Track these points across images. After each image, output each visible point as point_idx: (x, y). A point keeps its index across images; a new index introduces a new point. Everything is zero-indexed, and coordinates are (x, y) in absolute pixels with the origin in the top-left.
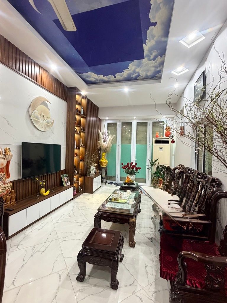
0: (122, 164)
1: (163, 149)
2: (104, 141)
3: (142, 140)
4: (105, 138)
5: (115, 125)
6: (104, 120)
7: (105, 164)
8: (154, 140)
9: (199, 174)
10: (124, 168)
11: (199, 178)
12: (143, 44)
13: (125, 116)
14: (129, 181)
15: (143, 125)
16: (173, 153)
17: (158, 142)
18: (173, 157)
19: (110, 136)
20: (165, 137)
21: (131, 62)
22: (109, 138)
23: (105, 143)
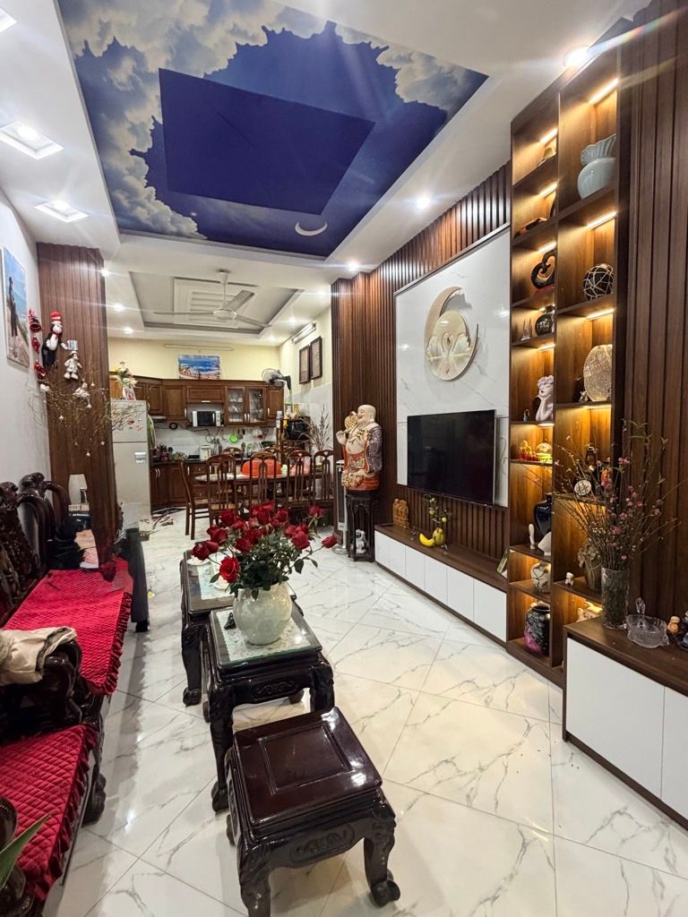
12: (161, 123)
21: (214, 73)
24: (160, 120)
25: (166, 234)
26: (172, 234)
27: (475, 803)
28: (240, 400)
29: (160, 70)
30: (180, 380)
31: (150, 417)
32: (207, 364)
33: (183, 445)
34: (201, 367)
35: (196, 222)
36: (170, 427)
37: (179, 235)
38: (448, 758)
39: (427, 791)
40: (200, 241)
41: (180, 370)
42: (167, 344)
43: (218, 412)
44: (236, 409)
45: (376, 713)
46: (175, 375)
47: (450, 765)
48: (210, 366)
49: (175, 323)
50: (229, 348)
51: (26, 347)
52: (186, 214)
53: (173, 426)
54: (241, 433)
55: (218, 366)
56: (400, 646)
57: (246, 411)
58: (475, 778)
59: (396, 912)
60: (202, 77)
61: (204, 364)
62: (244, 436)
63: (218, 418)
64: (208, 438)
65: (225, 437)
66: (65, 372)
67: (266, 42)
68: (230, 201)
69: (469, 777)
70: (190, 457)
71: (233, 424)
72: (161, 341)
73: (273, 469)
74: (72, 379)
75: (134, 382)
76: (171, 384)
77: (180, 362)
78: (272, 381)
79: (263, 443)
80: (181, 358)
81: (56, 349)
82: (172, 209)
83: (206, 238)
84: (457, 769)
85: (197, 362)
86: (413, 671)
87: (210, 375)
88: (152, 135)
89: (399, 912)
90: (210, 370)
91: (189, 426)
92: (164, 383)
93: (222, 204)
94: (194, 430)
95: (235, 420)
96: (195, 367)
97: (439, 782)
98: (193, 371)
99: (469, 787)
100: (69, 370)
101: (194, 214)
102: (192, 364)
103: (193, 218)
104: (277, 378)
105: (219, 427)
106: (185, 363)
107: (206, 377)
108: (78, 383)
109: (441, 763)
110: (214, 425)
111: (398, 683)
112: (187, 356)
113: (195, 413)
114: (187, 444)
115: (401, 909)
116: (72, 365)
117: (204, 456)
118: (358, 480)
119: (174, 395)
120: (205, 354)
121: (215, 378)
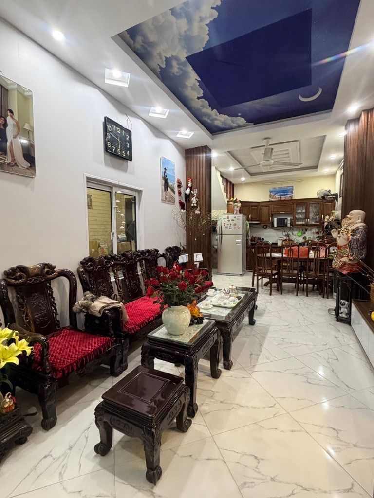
24: (199, 79)
25: (232, 129)
26: (236, 128)
27: (245, 491)
28: (304, 211)
29: (186, 58)
30: (270, 201)
31: (248, 223)
32: (285, 191)
33: (270, 237)
34: (282, 194)
35: (243, 117)
36: (263, 227)
37: (239, 127)
38: (259, 456)
39: (225, 460)
40: (251, 126)
41: (270, 196)
42: (264, 183)
43: (289, 218)
44: (300, 216)
45: (247, 407)
46: (267, 199)
47: (255, 460)
48: (287, 192)
49: (264, 171)
50: (300, 180)
51: (174, 195)
52: (237, 116)
53: (265, 227)
54: (304, 230)
55: (292, 192)
56: (307, 381)
57: (307, 217)
58: (262, 479)
59: (151, 490)
60: (202, 50)
61: (284, 191)
62: (307, 233)
63: (289, 222)
64: (284, 233)
65: (294, 233)
66: (192, 203)
67: (218, 14)
68: (252, 100)
69: (260, 476)
70: (273, 243)
71: (298, 225)
72: (261, 182)
73: (297, 253)
74: (194, 206)
75: (239, 205)
76: (265, 204)
77: (271, 192)
78: (323, 198)
79: (318, 237)
80: (271, 189)
81: (190, 194)
82: (229, 116)
83: (253, 124)
84: (257, 466)
85: (279, 191)
86: (298, 400)
87: (288, 197)
88: (200, 87)
89: (152, 492)
90: (287, 194)
91: (273, 226)
92: (260, 204)
93: (248, 103)
94: (276, 229)
95: (299, 223)
96: (278, 194)
97: (238, 463)
98: (277, 196)
99: (252, 480)
100: (193, 202)
101: (239, 114)
102: (277, 192)
103: (241, 116)
104: (328, 195)
105: (290, 227)
106: (273, 192)
107: (284, 199)
108: (195, 207)
109: (251, 455)
110: (287, 226)
111: (278, 400)
112: (274, 188)
113: (275, 219)
114: (272, 236)
115: (154, 491)
116: (194, 200)
117: (280, 244)
118: (340, 264)
119: (265, 210)
120: (285, 185)
121: (290, 199)
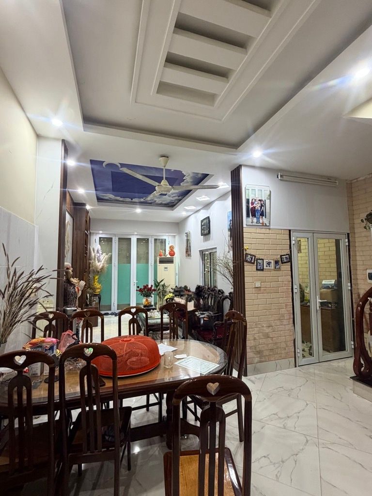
0: (138, 287)
1: (168, 268)
2: (99, 261)
3: (143, 258)
4: (99, 257)
5: (109, 240)
6: (94, 233)
7: (99, 290)
8: (158, 259)
9: (209, 288)
10: (141, 290)
11: (209, 292)
13: (123, 231)
14: (148, 303)
15: (143, 242)
16: (177, 272)
17: (161, 262)
18: (177, 276)
19: (104, 254)
20: (169, 256)
22: (104, 257)
23: (100, 263)
